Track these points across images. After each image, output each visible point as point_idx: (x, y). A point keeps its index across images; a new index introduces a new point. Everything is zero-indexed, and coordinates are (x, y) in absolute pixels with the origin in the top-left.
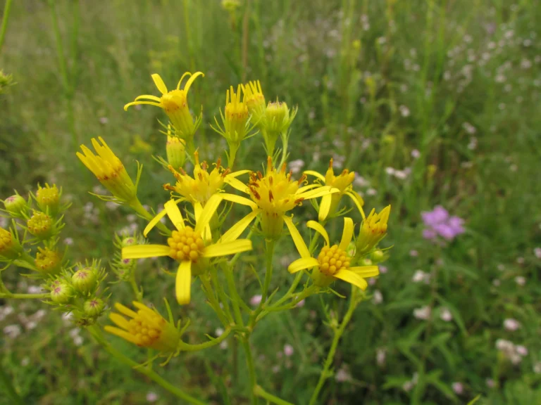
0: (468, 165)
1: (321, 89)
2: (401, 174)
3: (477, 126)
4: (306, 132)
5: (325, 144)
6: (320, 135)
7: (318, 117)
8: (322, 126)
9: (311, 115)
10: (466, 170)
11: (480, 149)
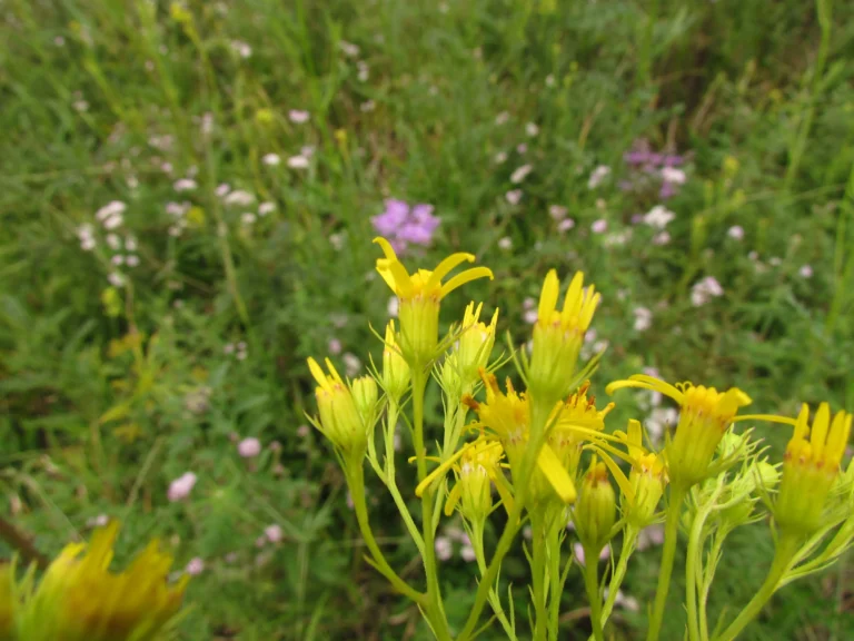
0: (370, 106)
1: (76, 49)
2: (297, 162)
3: (358, 43)
4: (90, 142)
5: (135, 151)
6: (117, 139)
7: (96, 106)
8: (113, 120)
9: (82, 106)
10: (371, 114)
11: (376, 76)
